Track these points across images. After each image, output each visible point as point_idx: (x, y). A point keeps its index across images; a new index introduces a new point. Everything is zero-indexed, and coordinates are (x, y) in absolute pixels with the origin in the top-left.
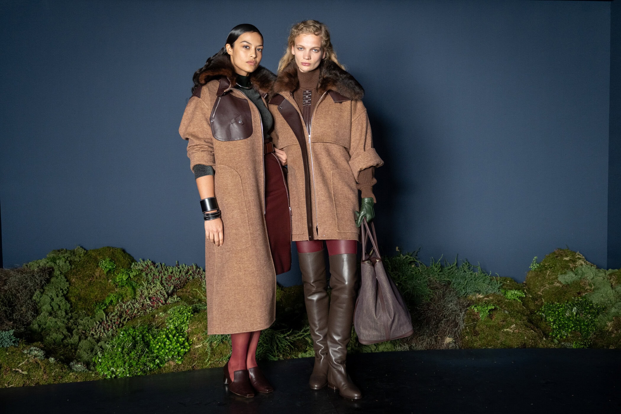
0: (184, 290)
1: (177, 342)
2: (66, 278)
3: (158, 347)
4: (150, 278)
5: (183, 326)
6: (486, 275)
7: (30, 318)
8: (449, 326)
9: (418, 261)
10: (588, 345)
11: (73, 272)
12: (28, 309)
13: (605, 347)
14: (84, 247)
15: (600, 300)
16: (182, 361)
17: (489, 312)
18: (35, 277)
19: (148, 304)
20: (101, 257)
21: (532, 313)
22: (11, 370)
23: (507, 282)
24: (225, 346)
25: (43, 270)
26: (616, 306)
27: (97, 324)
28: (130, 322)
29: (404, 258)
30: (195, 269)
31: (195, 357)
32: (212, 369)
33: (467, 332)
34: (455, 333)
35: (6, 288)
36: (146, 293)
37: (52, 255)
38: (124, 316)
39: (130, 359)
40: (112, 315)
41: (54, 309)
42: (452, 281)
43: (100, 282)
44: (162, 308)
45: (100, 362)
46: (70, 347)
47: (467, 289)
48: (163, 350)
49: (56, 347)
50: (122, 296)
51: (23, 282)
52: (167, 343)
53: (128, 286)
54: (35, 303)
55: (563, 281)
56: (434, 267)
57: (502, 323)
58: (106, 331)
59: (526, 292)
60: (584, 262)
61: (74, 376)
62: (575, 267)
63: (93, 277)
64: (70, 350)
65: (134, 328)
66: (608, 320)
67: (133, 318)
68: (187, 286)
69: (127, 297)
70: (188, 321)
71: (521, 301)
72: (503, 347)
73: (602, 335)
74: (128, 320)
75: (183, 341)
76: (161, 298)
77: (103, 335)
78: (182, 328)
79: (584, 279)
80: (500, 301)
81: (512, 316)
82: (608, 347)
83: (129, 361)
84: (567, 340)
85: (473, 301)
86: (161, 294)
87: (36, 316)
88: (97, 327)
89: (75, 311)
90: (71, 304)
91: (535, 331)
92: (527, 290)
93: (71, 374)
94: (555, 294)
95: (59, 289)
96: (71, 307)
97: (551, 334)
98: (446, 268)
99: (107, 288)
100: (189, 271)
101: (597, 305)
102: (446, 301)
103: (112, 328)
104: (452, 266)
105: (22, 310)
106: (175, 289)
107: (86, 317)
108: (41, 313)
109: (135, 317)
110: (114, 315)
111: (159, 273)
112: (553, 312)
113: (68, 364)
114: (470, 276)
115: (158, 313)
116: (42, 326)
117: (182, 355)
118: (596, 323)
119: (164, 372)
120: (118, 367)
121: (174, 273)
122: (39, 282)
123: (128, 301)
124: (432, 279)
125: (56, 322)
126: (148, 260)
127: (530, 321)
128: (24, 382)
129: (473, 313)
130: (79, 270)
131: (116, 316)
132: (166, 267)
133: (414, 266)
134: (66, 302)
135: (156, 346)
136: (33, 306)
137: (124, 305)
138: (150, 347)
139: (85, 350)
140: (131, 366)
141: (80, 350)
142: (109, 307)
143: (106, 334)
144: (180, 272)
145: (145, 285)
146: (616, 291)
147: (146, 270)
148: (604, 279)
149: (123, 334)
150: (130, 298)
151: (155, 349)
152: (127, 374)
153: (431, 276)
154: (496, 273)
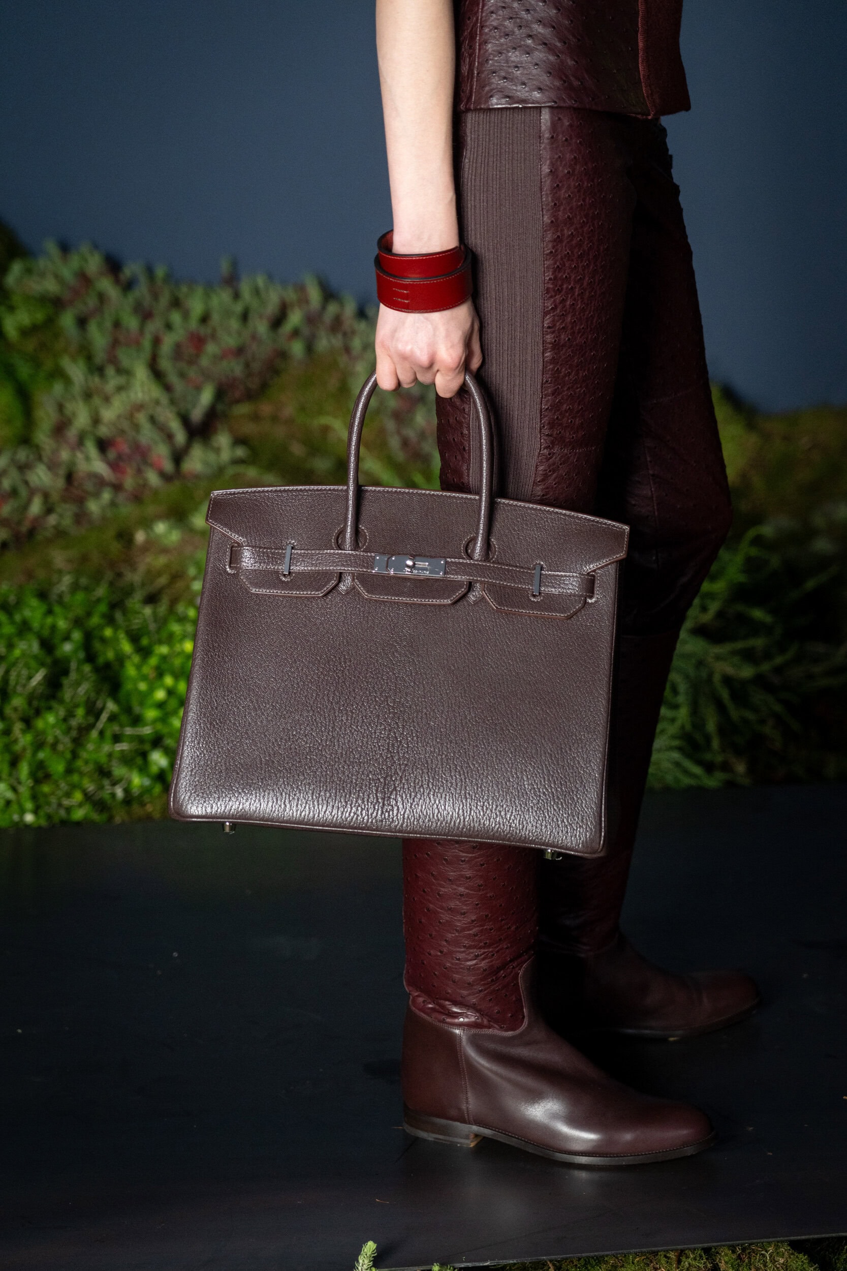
0: (266, 408)
3: (160, 695)
4: (99, 339)
19: (91, 473)
36: (83, 418)
39: (39, 745)
44: (163, 496)
65: (43, 595)
68: (282, 389)
76: (157, 446)
83: (35, 753)
86: (155, 426)
106: (223, 403)
109: (32, 532)
111: (143, 318)
115: (146, 523)
121: (216, 318)
126: (86, 244)
132: (176, 288)
135: (151, 690)
138: (125, 692)
140: (41, 774)
144: (245, 315)
147: (80, 300)
151: (150, 702)
152: (22, 812)
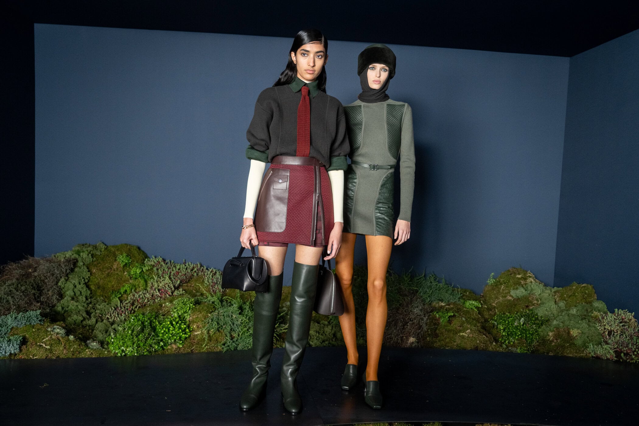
0: (189, 285)
1: (180, 328)
2: (88, 268)
3: (163, 331)
4: (160, 272)
5: (186, 315)
6: (449, 286)
7: (55, 301)
8: (414, 328)
9: (391, 271)
10: (531, 351)
11: (94, 264)
12: (54, 293)
13: (545, 354)
14: (104, 243)
15: (544, 313)
16: (183, 345)
17: (448, 318)
18: (62, 266)
19: (156, 295)
20: (119, 252)
21: (486, 321)
22: (36, 344)
23: (466, 293)
24: (220, 334)
25: (68, 261)
26: (557, 319)
27: (112, 309)
28: (140, 309)
30: (199, 267)
31: (194, 342)
32: (208, 353)
33: (429, 334)
34: (418, 334)
35: (36, 274)
36: (156, 286)
37: (77, 248)
38: (136, 304)
39: (138, 340)
40: (126, 302)
41: (76, 294)
42: (419, 290)
43: (117, 274)
44: (169, 299)
45: (113, 342)
46: (88, 328)
47: (432, 297)
48: (167, 335)
49: (76, 327)
50: (135, 286)
51: (51, 270)
52: (171, 329)
53: (141, 279)
54: (60, 288)
55: (514, 295)
56: (404, 277)
57: (459, 328)
58: (120, 316)
59: (483, 303)
60: (534, 280)
61: (90, 352)
62: (526, 284)
63: (111, 269)
64: (88, 330)
65: (143, 314)
66: (550, 330)
67: (144, 306)
68: (192, 281)
69: (139, 287)
70: (190, 311)
71: (478, 310)
72: (458, 348)
73: (544, 343)
74: (139, 307)
75: (185, 328)
76: (169, 291)
77: (117, 319)
78: (185, 317)
79: (532, 294)
80: (459, 309)
81: (468, 323)
82: (548, 353)
84: (514, 346)
85: (436, 308)
86: (169, 287)
87: (61, 300)
88: (112, 312)
89: (94, 297)
90: (91, 291)
91: (487, 336)
92: (483, 301)
93: (87, 350)
94: (507, 306)
95: (82, 278)
96: (91, 293)
97: (500, 339)
98: (415, 279)
99: (123, 280)
100: (194, 268)
101: (541, 317)
102: (414, 307)
103: (125, 313)
104: (420, 277)
105: (48, 294)
106: (181, 284)
107: (103, 302)
108: (65, 297)
109: (145, 305)
110: (127, 303)
111: (169, 269)
112: (504, 321)
113: (85, 342)
114: (435, 287)
115: (165, 303)
116: (64, 309)
117: (183, 340)
118: (540, 333)
119: (167, 353)
120: (127, 347)
121: (181, 269)
122: (65, 271)
123: (140, 291)
124: (402, 287)
125: (77, 306)
126: (159, 257)
127: (484, 328)
128: (47, 355)
129: (435, 318)
130: (100, 263)
131: (129, 304)
132: (175, 264)
134: (87, 290)
135: (161, 331)
136: (58, 291)
137: (136, 294)
138: (156, 331)
139: (100, 331)
140: (138, 346)
141: (96, 331)
142: (124, 296)
143: (120, 318)
144: (187, 269)
145: (156, 278)
146: (558, 306)
147: (158, 266)
148: (549, 295)
149: (134, 319)
150: (142, 289)
151: (160, 333)
152: (135, 353)
153: (402, 284)
154: (458, 285)
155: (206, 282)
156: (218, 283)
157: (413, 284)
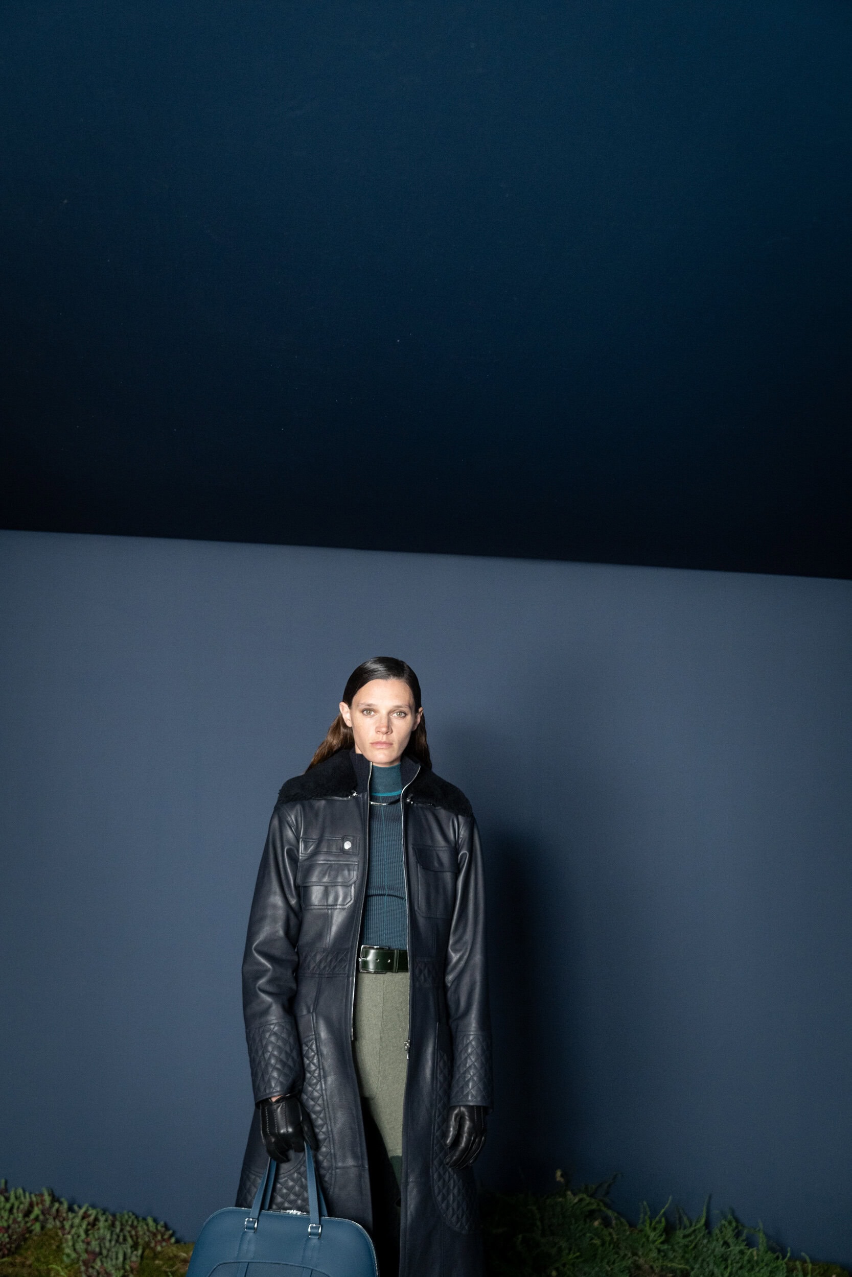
0: (18, 1260)
6: (777, 1258)
9: (610, 1213)
29: (576, 1200)
30: (47, 1203)
42: (693, 1269)
56: (647, 1228)
68: (27, 1249)
98: (680, 1233)
104: (692, 1229)
114: (738, 1258)
124: (641, 1261)
133: (600, 1224)
144: (11, 1211)
153: (640, 1253)
154: (803, 1254)
155: (67, 1251)
156: (105, 1252)
157: (674, 1251)
